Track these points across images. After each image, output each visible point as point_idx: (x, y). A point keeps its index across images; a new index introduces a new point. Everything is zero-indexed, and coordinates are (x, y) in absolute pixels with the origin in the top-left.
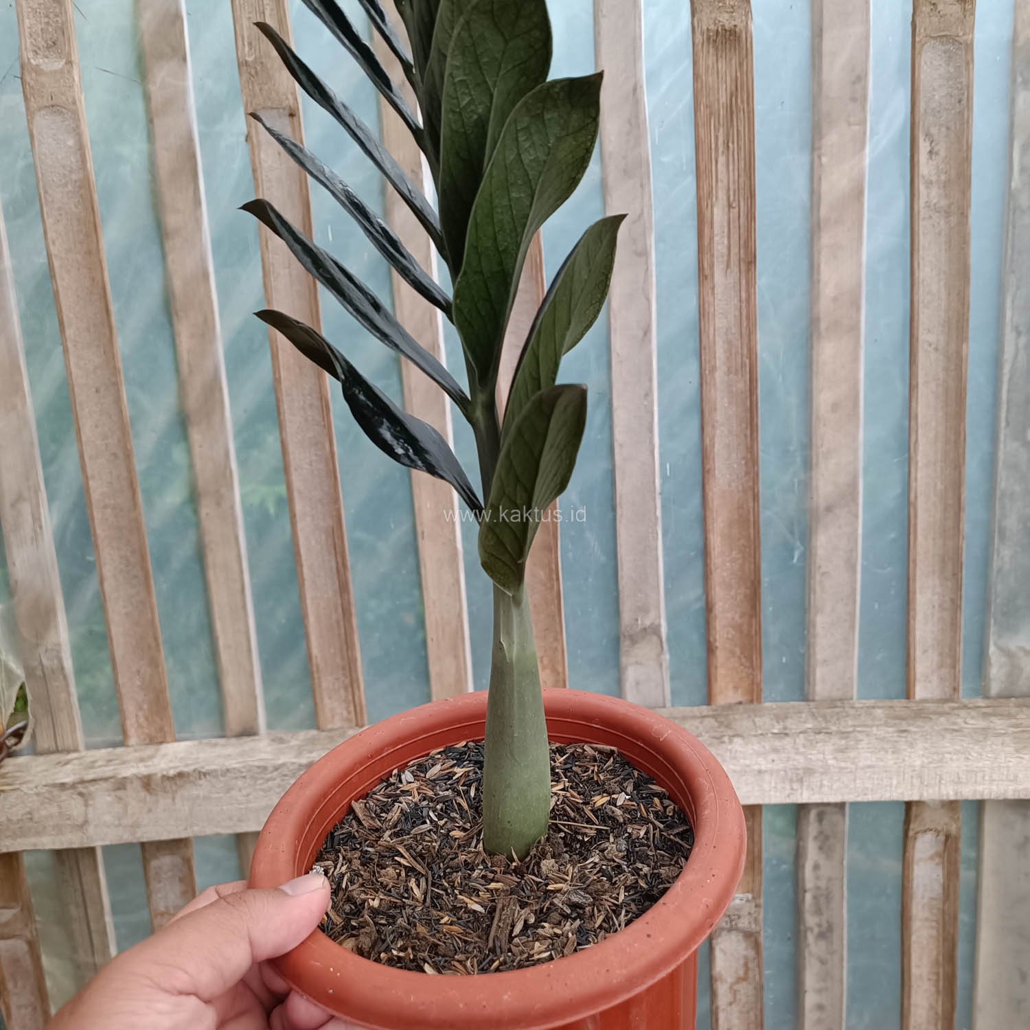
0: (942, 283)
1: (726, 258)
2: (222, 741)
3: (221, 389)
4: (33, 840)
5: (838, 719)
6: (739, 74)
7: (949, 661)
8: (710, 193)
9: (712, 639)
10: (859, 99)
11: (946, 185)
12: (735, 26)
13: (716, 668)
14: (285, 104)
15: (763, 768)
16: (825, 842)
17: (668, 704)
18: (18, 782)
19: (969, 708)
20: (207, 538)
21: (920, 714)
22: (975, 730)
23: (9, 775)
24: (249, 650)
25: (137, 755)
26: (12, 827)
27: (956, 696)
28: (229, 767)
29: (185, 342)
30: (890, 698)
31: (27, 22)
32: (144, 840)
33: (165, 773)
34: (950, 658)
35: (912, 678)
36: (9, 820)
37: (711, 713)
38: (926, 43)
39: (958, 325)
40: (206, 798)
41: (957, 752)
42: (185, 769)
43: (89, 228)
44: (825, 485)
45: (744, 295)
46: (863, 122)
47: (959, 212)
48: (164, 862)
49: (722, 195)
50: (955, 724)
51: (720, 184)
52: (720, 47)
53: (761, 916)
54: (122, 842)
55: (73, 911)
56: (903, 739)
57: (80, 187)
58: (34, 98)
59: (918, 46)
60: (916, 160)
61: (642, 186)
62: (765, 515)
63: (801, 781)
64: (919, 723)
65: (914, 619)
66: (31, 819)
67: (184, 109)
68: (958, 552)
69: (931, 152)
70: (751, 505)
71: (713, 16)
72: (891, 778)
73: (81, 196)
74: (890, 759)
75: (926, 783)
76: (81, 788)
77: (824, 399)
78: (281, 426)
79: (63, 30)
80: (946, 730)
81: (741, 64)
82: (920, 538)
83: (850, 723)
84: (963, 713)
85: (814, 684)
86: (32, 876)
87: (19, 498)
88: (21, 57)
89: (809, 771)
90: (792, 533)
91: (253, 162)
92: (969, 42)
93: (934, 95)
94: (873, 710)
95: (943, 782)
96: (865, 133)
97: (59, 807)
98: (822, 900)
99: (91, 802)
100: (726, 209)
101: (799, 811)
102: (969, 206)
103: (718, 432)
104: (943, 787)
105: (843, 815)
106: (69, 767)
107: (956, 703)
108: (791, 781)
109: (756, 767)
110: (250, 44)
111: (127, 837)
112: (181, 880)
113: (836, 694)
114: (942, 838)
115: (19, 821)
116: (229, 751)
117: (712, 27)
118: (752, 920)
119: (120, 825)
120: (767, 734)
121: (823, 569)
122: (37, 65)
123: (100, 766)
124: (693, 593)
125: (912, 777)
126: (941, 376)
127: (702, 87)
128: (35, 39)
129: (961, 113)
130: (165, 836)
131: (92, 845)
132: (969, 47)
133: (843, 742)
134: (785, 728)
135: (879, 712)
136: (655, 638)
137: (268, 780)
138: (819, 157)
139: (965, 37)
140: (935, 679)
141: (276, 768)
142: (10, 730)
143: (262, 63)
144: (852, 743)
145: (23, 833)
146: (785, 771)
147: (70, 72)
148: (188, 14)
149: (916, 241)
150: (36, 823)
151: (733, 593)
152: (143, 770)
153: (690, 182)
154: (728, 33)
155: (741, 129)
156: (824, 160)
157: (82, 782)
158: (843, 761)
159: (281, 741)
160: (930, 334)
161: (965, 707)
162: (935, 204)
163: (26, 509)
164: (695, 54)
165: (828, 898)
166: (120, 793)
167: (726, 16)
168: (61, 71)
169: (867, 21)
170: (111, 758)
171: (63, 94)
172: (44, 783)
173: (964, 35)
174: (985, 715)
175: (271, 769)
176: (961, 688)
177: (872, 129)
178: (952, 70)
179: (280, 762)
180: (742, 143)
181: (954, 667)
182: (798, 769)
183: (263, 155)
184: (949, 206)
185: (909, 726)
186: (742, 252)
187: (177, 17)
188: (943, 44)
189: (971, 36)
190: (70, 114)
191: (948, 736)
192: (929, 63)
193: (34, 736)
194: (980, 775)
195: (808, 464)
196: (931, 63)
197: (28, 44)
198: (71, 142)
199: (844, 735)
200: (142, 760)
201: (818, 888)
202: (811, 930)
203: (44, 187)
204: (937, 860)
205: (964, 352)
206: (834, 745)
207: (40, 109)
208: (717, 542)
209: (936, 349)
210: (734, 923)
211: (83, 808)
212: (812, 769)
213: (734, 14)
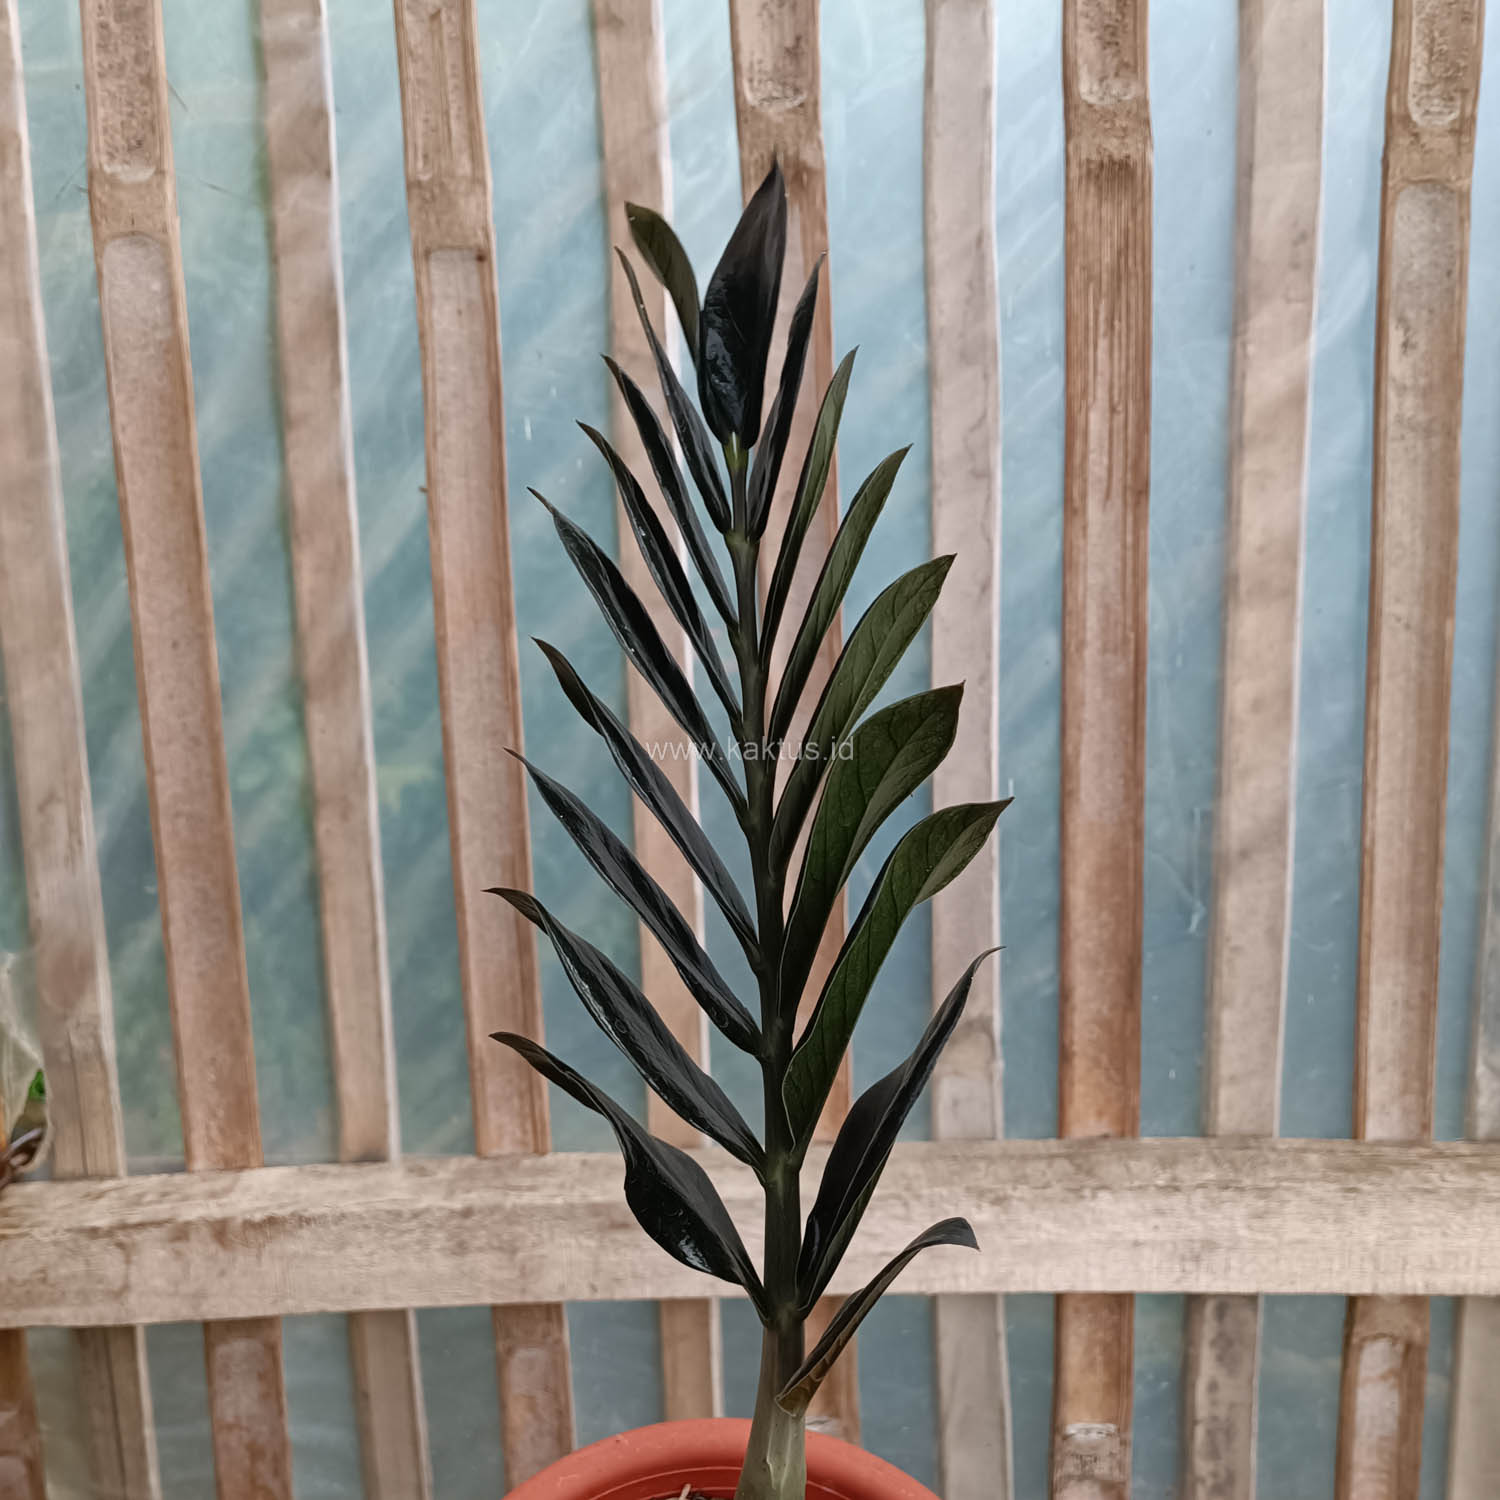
0: (1418, 532)
1: (1105, 484)
2: (333, 1169)
3: (356, 650)
4: (45, 1312)
5: (1253, 1168)
6: (1131, 225)
7: (1416, 1085)
8: (1085, 392)
9: (1067, 1042)
10: (1303, 265)
11: (1426, 393)
12: (1128, 157)
13: (1072, 1084)
14: (472, 242)
15: (1142, 1237)
16: (1228, 1349)
17: (1000, 1134)
18: (27, 1223)
19: (1447, 1157)
20: (326, 867)
21: (1374, 1165)
22: (1458, 1192)
23: (14, 1211)
24: (380, 1034)
25: (206, 1187)
26: (16, 1291)
27: (1425, 1137)
28: (345, 1211)
29: (307, 580)
30: (1330, 1136)
31: (101, 112)
32: (211, 1316)
33: (248, 1217)
34: (1417, 1078)
35: (1361, 1108)
36: (11, 1280)
37: (1063, 1151)
38: (1402, 188)
39: (1440, 593)
40: (307, 1257)
41: (1430, 1224)
42: (280, 1213)
43: (175, 409)
44: (1240, 817)
45: (1129, 539)
46: (1308, 299)
47: (1443, 428)
48: (237, 1348)
49: (1102, 393)
50: (1427, 1181)
51: (1099, 378)
52: (1105, 185)
53: (1128, 1459)
54: (179, 1319)
55: (99, 1418)
56: (1351, 1202)
57: (167, 351)
58: (106, 220)
59: (1390, 193)
60: (1383, 353)
61: (986, 377)
62: (1151, 858)
63: (1197, 1259)
64: (1374, 1178)
65: (1367, 1020)
66: (44, 1280)
67: (324, 245)
68: (1433, 922)
69: (1405, 345)
70: (1131, 844)
71: (1097, 141)
72: (1331, 1260)
73: (168, 364)
74: (1330, 1232)
75: (1382, 1269)
76: (121, 1236)
77: (1241, 693)
78: (443, 705)
79: (153, 125)
80: (1415, 1190)
81: (1134, 211)
82: (1378, 903)
83: (1272, 1174)
84: (1438, 1164)
85: (1217, 1112)
86: (37, 1365)
87: (51, 798)
88: (89, 161)
89: (1210, 1245)
90: (1190, 887)
91: (421, 323)
92: (1465, 189)
93: (1412, 265)
94: (1305, 1155)
95: (1408, 1267)
96: (1309, 314)
97: (88, 1263)
98: (1221, 1438)
99: (134, 1258)
100: (1107, 415)
101: (1190, 1304)
102: (1458, 423)
103: (1086, 736)
104: (1407, 1275)
105: (1255, 1310)
106: (103, 1202)
107: (1428, 1147)
108: (1183, 1259)
109: (1131, 1237)
110: (426, 157)
111: (185, 1312)
112: (261, 1377)
113: (1248, 1128)
114: (1400, 1348)
115: (25, 1282)
116: (345, 1184)
117: (1095, 157)
118: (1114, 1463)
119: (175, 1294)
120: (1147, 1186)
121: (1234, 943)
122: (113, 175)
123: (150, 1203)
124: (1041, 973)
125: (1362, 1259)
126: (1414, 665)
127: (1077, 238)
128: (112, 137)
129: (1450, 291)
130: (243, 1312)
131: (133, 1322)
132: (1464, 197)
133: (1261, 1203)
134: (1174, 1179)
135: (1313, 1159)
136: (984, 1038)
137: (403, 1233)
138: (1244, 345)
139: (1459, 184)
140: (1396, 1112)
141: (416, 1215)
142: (17, 1143)
143: (442, 185)
144: (1274, 1205)
145: (30, 1300)
146: (1174, 1244)
147: (160, 186)
148: (338, 110)
149: (1382, 471)
150: (52, 1286)
151: (1100, 972)
152: (214, 1210)
153: (1055, 373)
154: (1117, 167)
155: (1133, 301)
156: (1251, 349)
157: (124, 1227)
158: (1262, 1232)
159: (422, 1172)
160: (1399, 603)
161: (1440, 1155)
162: (1409, 419)
163: (60, 813)
164: (1068, 193)
165: (1230, 1433)
166: (180, 1246)
167: (1115, 142)
168: (148, 185)
169: (1318, 156)
170: (169, 1189)
171: (149, 217)
172: (66, 1226)
173: (1459, 178)
174: (1471, 1169)
175: (407, 1215)
176: (1434, 1125)
177: (1320, 312)
178: (1438, 229)
179: (422, 1205)
180: (1133, 322)
181: (1424, 1093)
182: (1192, 1241)
183: (435, 314)
184: (1431, 421)
185: (1360, 1181)
186: (1129, 476)
187: (321, 114)
188: (1426, 191)
189: (1466, 182)
190: (158, 246)
191: (1417, 1199)
192: (1405, 218)
193: (52, 1153)
194: (1463, 1259)
195: (1216, 789)
196: (1409, 218)
197: (102, 144)
198: (156, 286)
199: (1263, 1192)
200: (213, 1195)
201: (1214, 1418)
202: (1203, 1481)
203: (114, 349)
204: (1392, 1380)
205: (1448, 632)
206: (1248, 1206)
207: (114, 237)
208: (1079, 897)
209: (1408, 627)
210: (1087, 1468)
211: (123, 1266)
212: (1215, 1243)
213: (1127, 140)
